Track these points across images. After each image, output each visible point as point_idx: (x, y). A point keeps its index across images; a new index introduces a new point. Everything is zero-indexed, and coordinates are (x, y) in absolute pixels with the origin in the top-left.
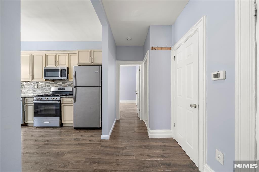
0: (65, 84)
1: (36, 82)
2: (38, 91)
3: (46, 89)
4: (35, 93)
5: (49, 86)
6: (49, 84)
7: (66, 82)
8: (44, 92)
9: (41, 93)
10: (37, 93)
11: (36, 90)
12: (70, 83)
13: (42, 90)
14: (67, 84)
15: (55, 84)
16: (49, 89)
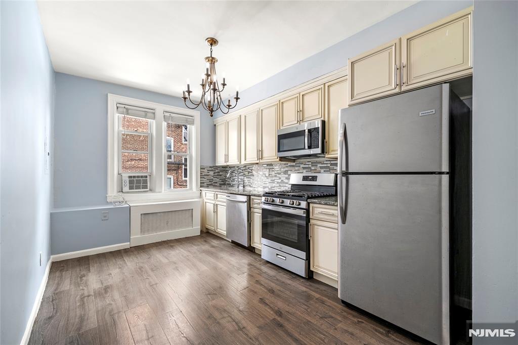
0: (317, 166)
1: (267, 165)
2: (269, 183)
3: (282, 179)
4: (265, 188)
6: (287, 167)
7: (320, 163)
8: (278, 185)
9: (274, 187)
10: (268, 187)
11: (268, 180)
12: (329, 165)
13: (275, 180)
14: (321, 168)
15: (297, 168)
16: (286, 178)
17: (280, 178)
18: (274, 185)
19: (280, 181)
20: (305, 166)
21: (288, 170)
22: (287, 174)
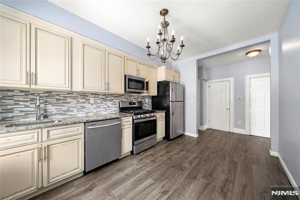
0: (131, 97)
1: (92, 94)
2: (94, 108)
3: (108, 104)
4: (89, 112)
5: (112, 100)
6: (112, 97)
7: (133, 96)
8: (105, 109)
9: (100, 111)
10: (93, 112)
11: (92, 106)
12: (136, 97)
13: (101, 106)
14: (134, 98)
15: (120, 98)
16: (112, 104)
17: (106, 104)
18: (99, 110)
19: (106, 106)
20: (125, 97)
21: (113, 99)
22: (113, 102)
